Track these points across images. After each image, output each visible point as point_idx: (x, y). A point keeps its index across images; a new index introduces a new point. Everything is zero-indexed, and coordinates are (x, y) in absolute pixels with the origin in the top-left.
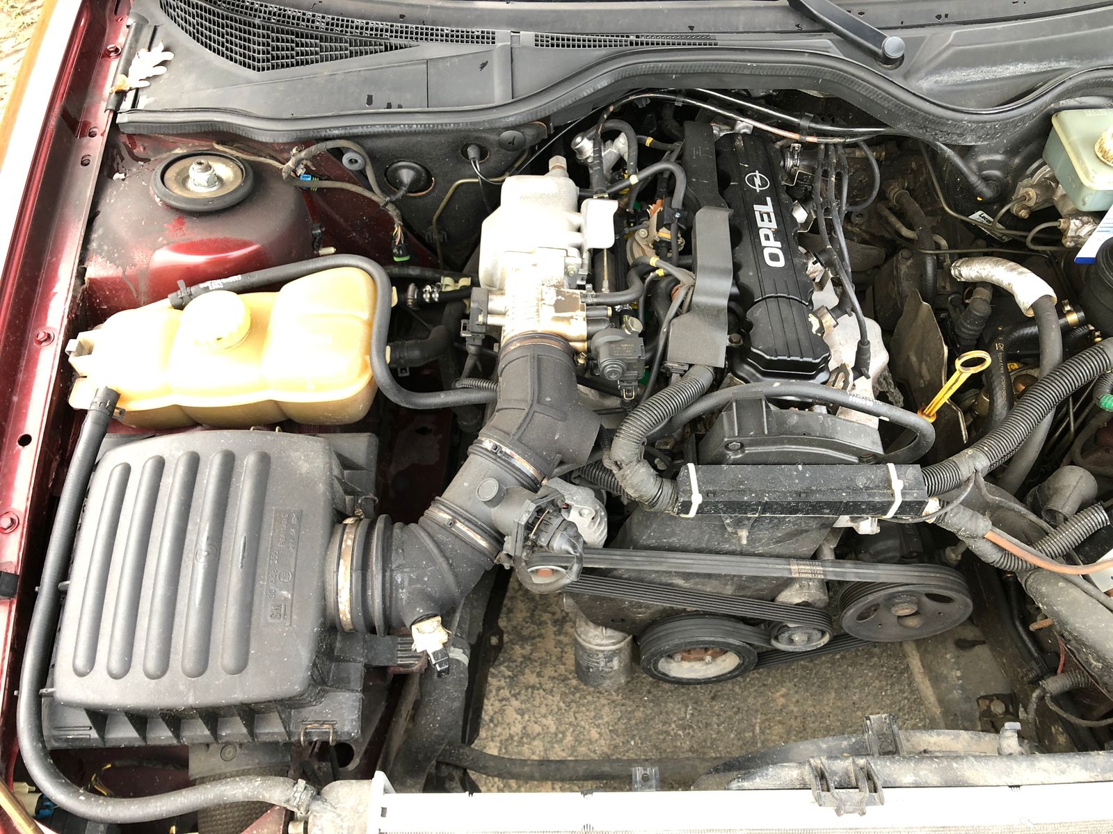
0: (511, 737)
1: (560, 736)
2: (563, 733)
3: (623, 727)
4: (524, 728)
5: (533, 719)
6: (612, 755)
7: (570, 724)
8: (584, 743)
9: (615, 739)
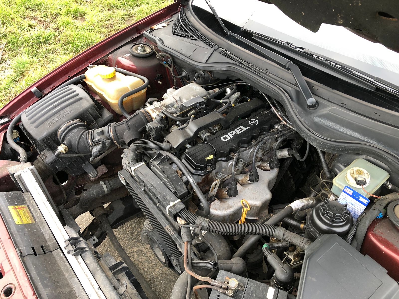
0: (142, 251)
1: (151, 262)
2: (152, 262)
3: (165, 276)
4: (147, 252)
5: (150, 252)
6: (154, 278)
7: (156, 262)
8: (153, 269)
9: (159, 276)
